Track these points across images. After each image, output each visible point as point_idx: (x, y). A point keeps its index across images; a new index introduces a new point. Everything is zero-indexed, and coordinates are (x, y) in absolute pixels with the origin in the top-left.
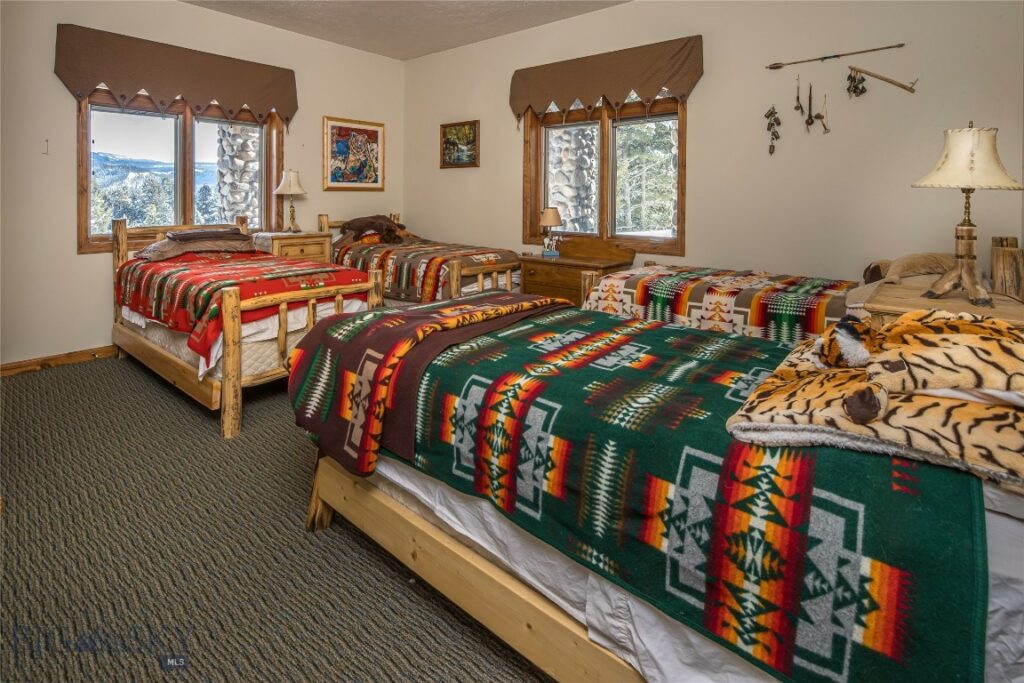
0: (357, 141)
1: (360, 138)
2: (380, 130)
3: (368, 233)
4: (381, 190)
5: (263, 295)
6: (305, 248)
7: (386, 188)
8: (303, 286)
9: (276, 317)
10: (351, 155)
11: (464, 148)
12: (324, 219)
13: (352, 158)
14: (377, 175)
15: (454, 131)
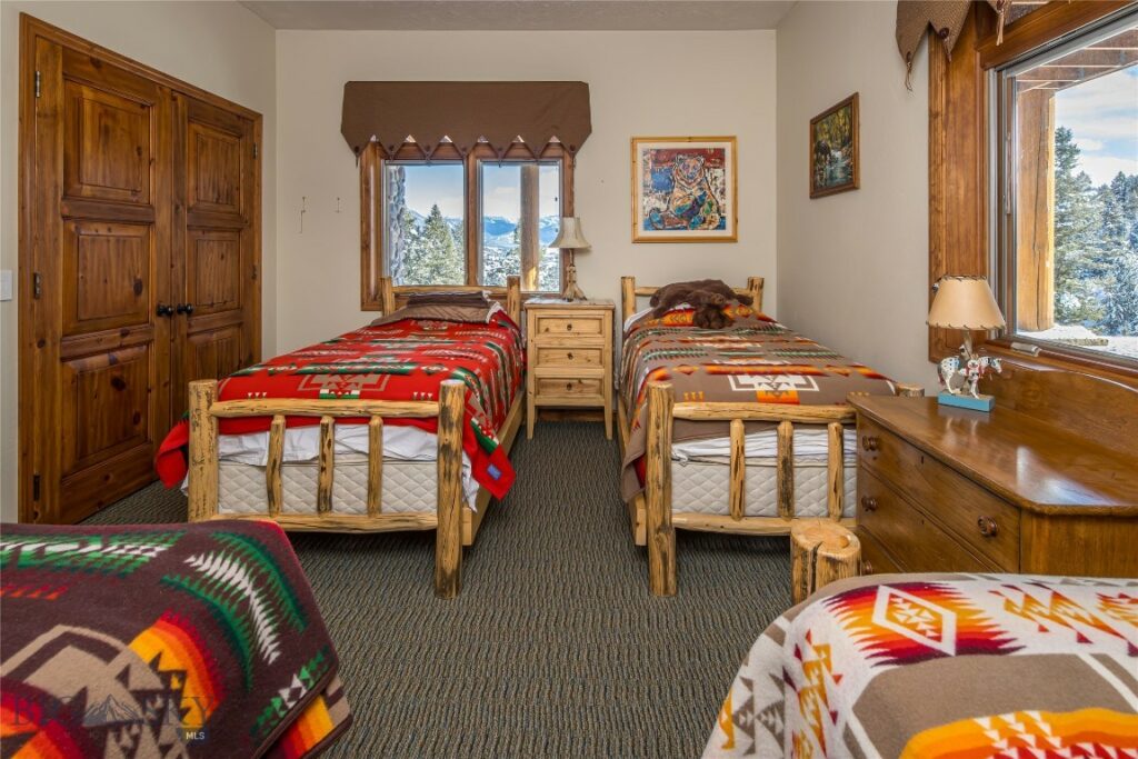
0: (686, 167)
1: (691, 162)
2: (727, 146)
3: (681, 307)
4: (733, 240)
5: (260, 396)
6: (573, 323)
7: (740, 238)
8: (324, 391)
9: (268, 433)
10: (676, 190)
11: (838, 154)
12: (629, 284)
13: (677, 193)
14: (723, 218)
15: (825, 126)
